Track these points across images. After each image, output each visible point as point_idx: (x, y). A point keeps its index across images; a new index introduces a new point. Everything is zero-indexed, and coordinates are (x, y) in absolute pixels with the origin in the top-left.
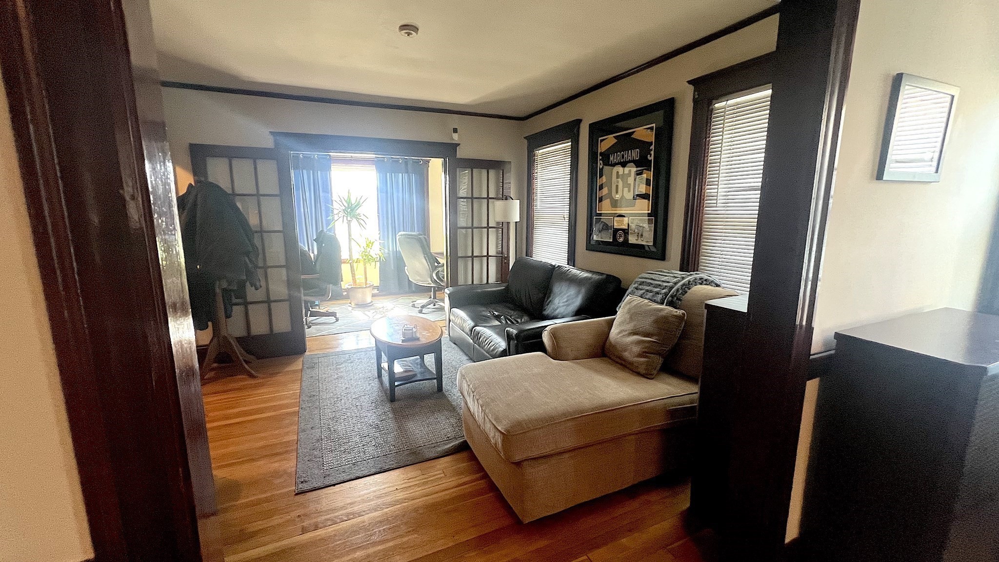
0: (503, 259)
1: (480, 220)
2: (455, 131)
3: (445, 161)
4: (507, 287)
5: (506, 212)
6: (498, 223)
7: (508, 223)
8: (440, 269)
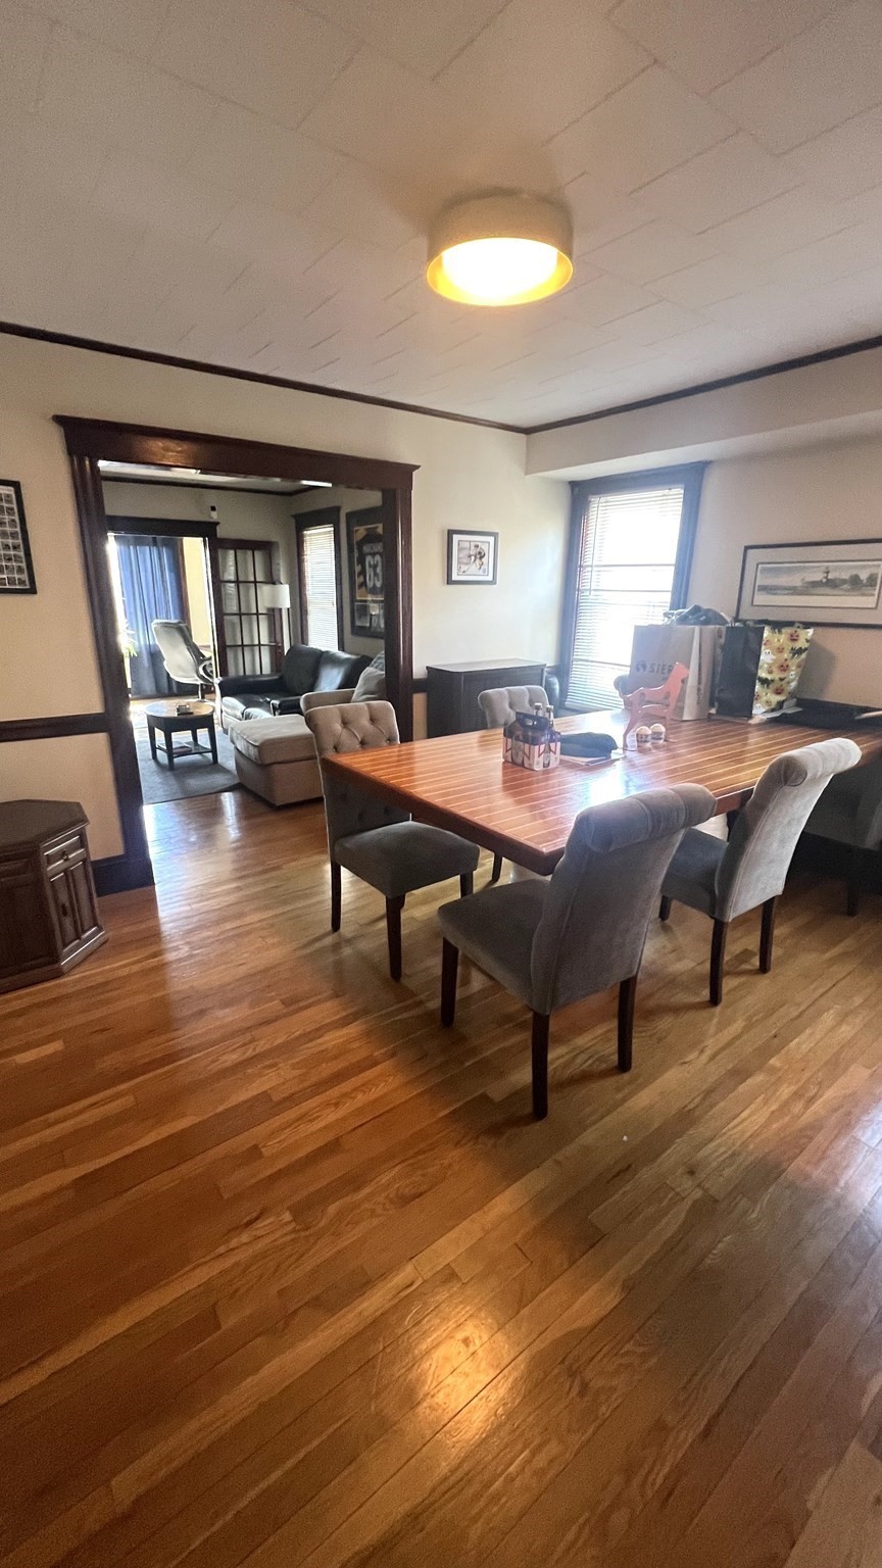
0: (276, 650)
1: (248, 606)
2: (213, 509)
3: (204, 541)
4: (281, 678)
5: (275, 597)
6: (269, 609)
7: (280, 610)
8: (207, 663)
